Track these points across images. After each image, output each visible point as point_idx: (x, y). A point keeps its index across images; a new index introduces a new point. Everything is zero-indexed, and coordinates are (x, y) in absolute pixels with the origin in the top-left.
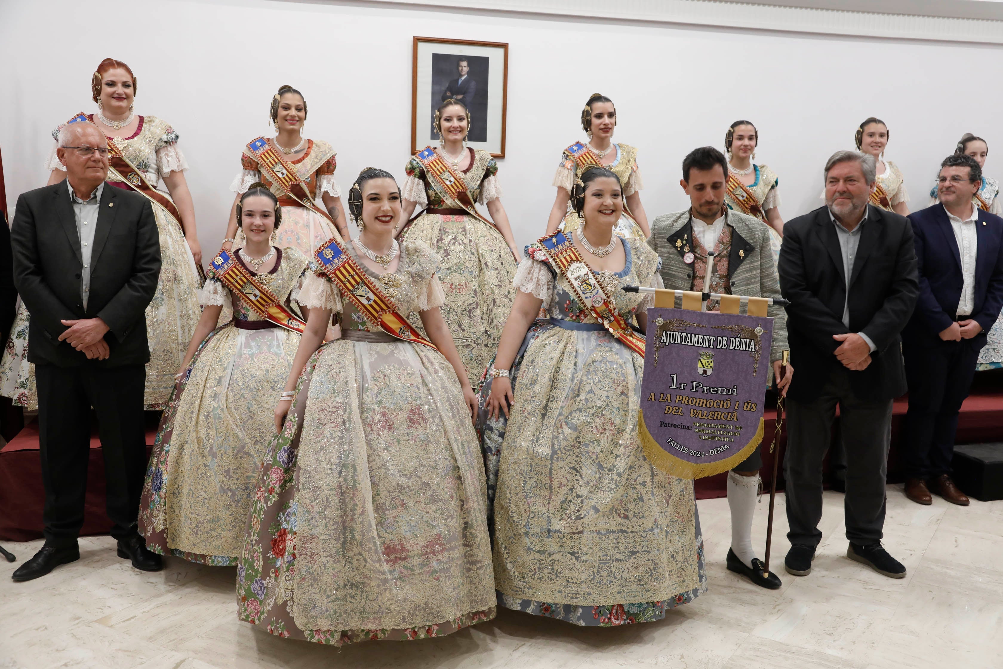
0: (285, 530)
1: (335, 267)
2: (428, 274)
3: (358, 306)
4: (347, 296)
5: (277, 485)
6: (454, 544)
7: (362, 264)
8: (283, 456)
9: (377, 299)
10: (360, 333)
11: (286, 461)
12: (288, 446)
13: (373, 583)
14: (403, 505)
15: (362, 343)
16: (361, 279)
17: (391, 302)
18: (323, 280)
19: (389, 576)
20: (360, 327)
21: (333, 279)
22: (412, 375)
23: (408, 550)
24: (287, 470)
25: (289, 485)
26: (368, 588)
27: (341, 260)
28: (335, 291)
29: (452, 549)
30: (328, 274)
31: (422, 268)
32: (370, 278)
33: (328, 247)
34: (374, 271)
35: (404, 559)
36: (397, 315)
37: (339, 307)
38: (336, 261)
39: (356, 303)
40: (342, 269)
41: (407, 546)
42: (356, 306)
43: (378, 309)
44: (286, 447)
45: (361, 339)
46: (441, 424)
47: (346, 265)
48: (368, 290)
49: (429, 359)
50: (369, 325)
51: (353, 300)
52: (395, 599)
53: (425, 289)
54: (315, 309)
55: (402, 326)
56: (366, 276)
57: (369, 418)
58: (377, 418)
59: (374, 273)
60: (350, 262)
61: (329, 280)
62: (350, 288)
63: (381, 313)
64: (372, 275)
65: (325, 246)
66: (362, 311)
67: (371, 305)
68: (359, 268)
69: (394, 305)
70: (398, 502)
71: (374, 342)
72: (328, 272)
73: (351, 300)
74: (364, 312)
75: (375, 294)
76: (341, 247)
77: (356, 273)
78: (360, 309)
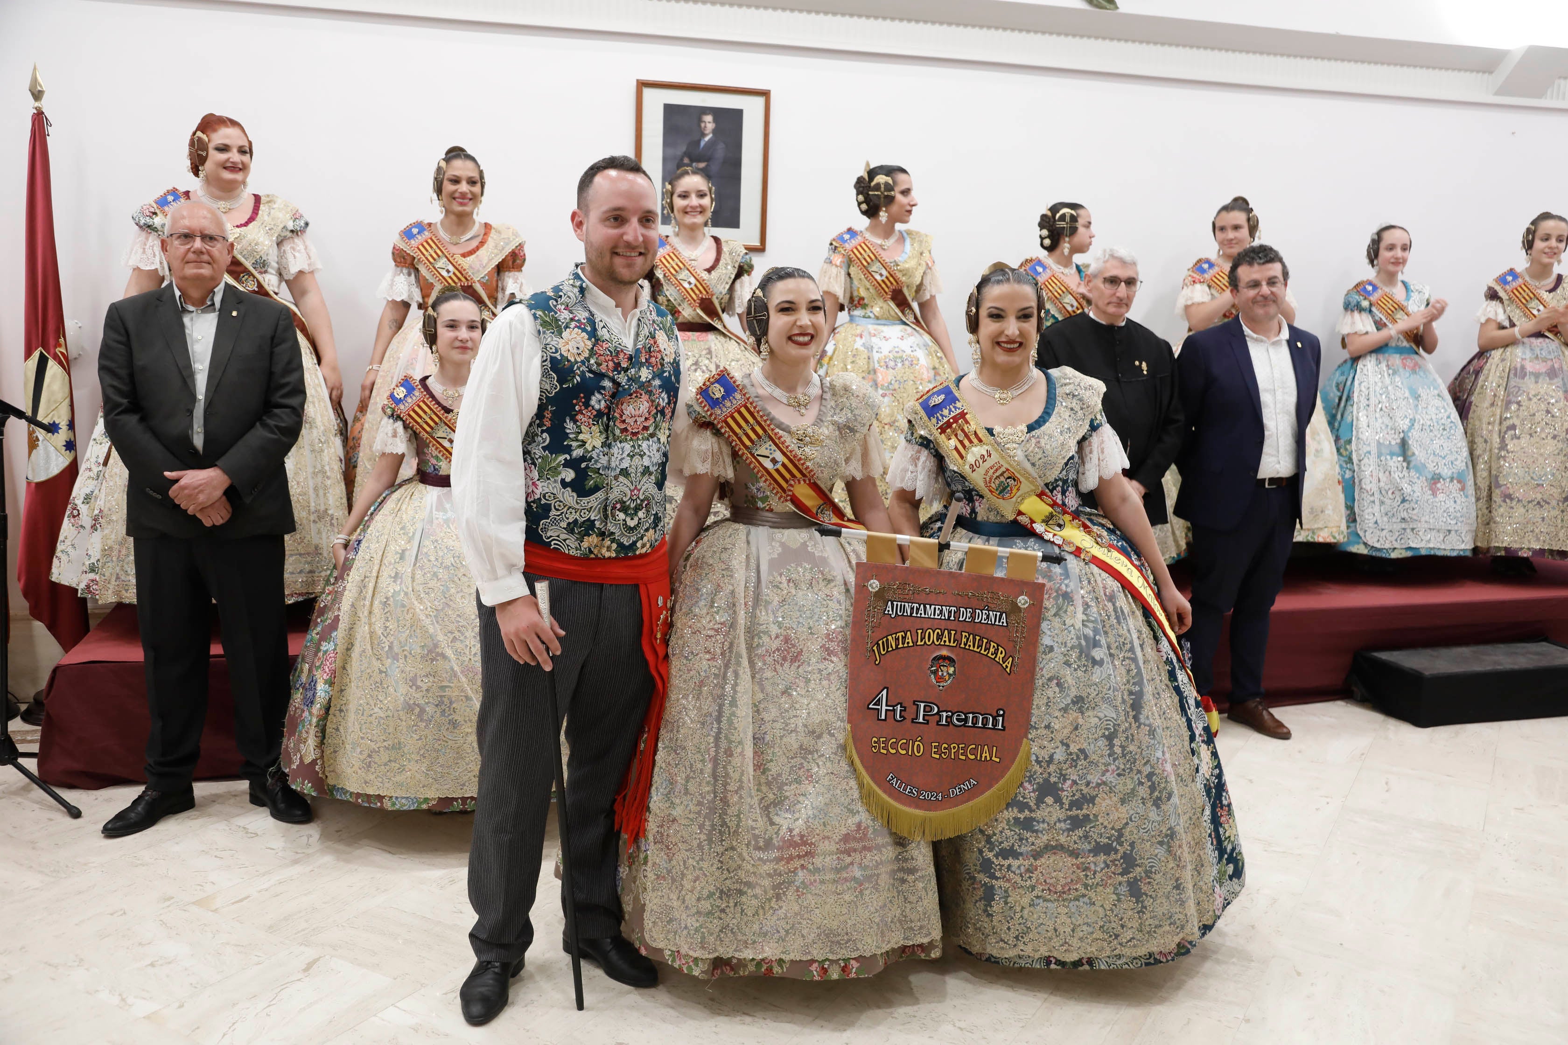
1: (726, 411)
2: (864, 425)
3: (759, 471)
4: (742, 456)
6: (880, 841)
7: (764, 410)
9: (786, 461)
10: (759, 513)
14: (809, 777)
15: (760, 527)
16: (765, 431)
17: (808, 467)
20: (758, 503)
21: (723, 431)
22: (831, 581)
26: (744, 899)
27: (734, 402)
28: (726, 448)
29: (878, 847)
30: (716, 424)
31: (854, 416)
32: (777, 430)
33: (717, 381)
34: (783, 420)
38: (728, 403)
39: (755, 466)
40: (736, 415)
42: (756, 470)
43: (788, 476)
45: (759, 523)
47: (743, 410)
48: (774, 447)
50: (774, 501)
51: (751, 462)
53: (857, 448)
55: (822, 502)
56: (772, 426)
57: (763, 646)
58: (775, 644)
59: (782, 423)
60: (749, 405)
61: (717, 433)
62: (748, 443)
63: (792, 483)
64: (780, 426)
65: (712, 380)
66: (763, 479)
67: (777, 470)
68: (761, 413)
69: (812, 471)
70: (801, 772)
71: (778, 528)
72: (715, 419)
73: (748, 461)
74: (767, 481)
75: (784, 454)
76: (734, 382)
77: (758, 423)
78: (760, 475)
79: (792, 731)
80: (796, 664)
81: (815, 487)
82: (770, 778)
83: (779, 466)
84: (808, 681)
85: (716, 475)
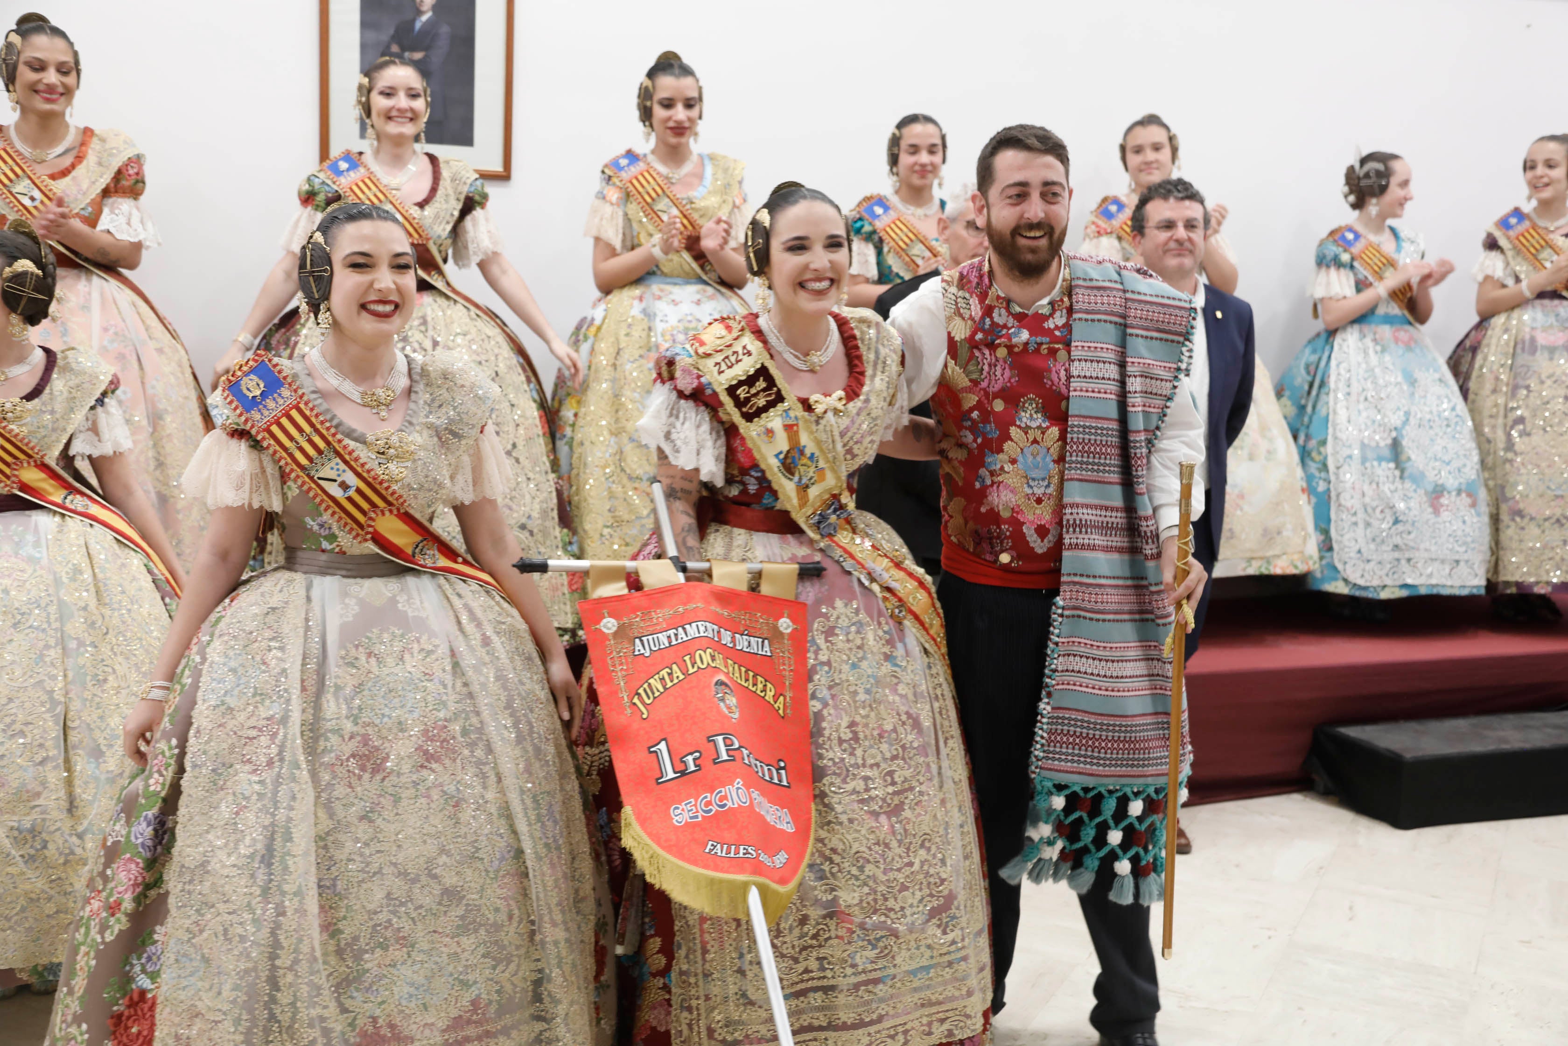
0: (143, 993)
1: (268, 415)
2: (474, 426)
4: (295, 481)
5: (128, 896)
6: (513, 1020)
7: (328, 409)
8: (142, 831)
9: (362, 486)
10: (324, 557)
11: (149, 843)
12: (154, 810)
14: (398, 939)
15: (326, 579)
16: (328, 443)
17: (394, 491)
18: (242, 447)
20: (324, 545)
21: (265, 444)
22: (431, 652)
23: (411, 1039)
24: (150, 863)
25: (153, 894)
27: (281, 401)
28: (269, 467)
29: (505, 1031)
30: (253, 431)
31: (459, 414)
32: (347, 441)
33: (252, 371)
34: (355, 426)
37: (276, 506)
38: (271, 404)
39: (316, 495)
40: (284, 421)
42: (318, 500)
43: (365, 505)
44: (150, 814)
45: (324, 571)
47: (294, 413)
48: (342, 466)
49: (473, 618)
50: (346, 541)
51: (310, 488)
53: (466, 459)
55: (419, 538)
56: (339, 436)
57: (331, 751)
58: (349, 748)
59: (354, 431)
60: (302, 406)
61: (256, 445)
62: (303, 460)
63: (373, 515)
64: (350, 434)
65: (245, 368)
66: (330, 511)
67: (349, 499)
68: (321, 418)
69: (402, 496)
70: (389, 933)
71: (355, 577)
72: (253, 426)
73: (305, 488)
74: (334, 513)
75: (359, 475)
76: (280, 372)
77: (317, 431)
78: (324, 505)
79: (375, 874)
80: (378, 777)
81: (408, 518)
82: (343, 943)
83: (352, 493)
84: (397, 800)
85: (256, 505)
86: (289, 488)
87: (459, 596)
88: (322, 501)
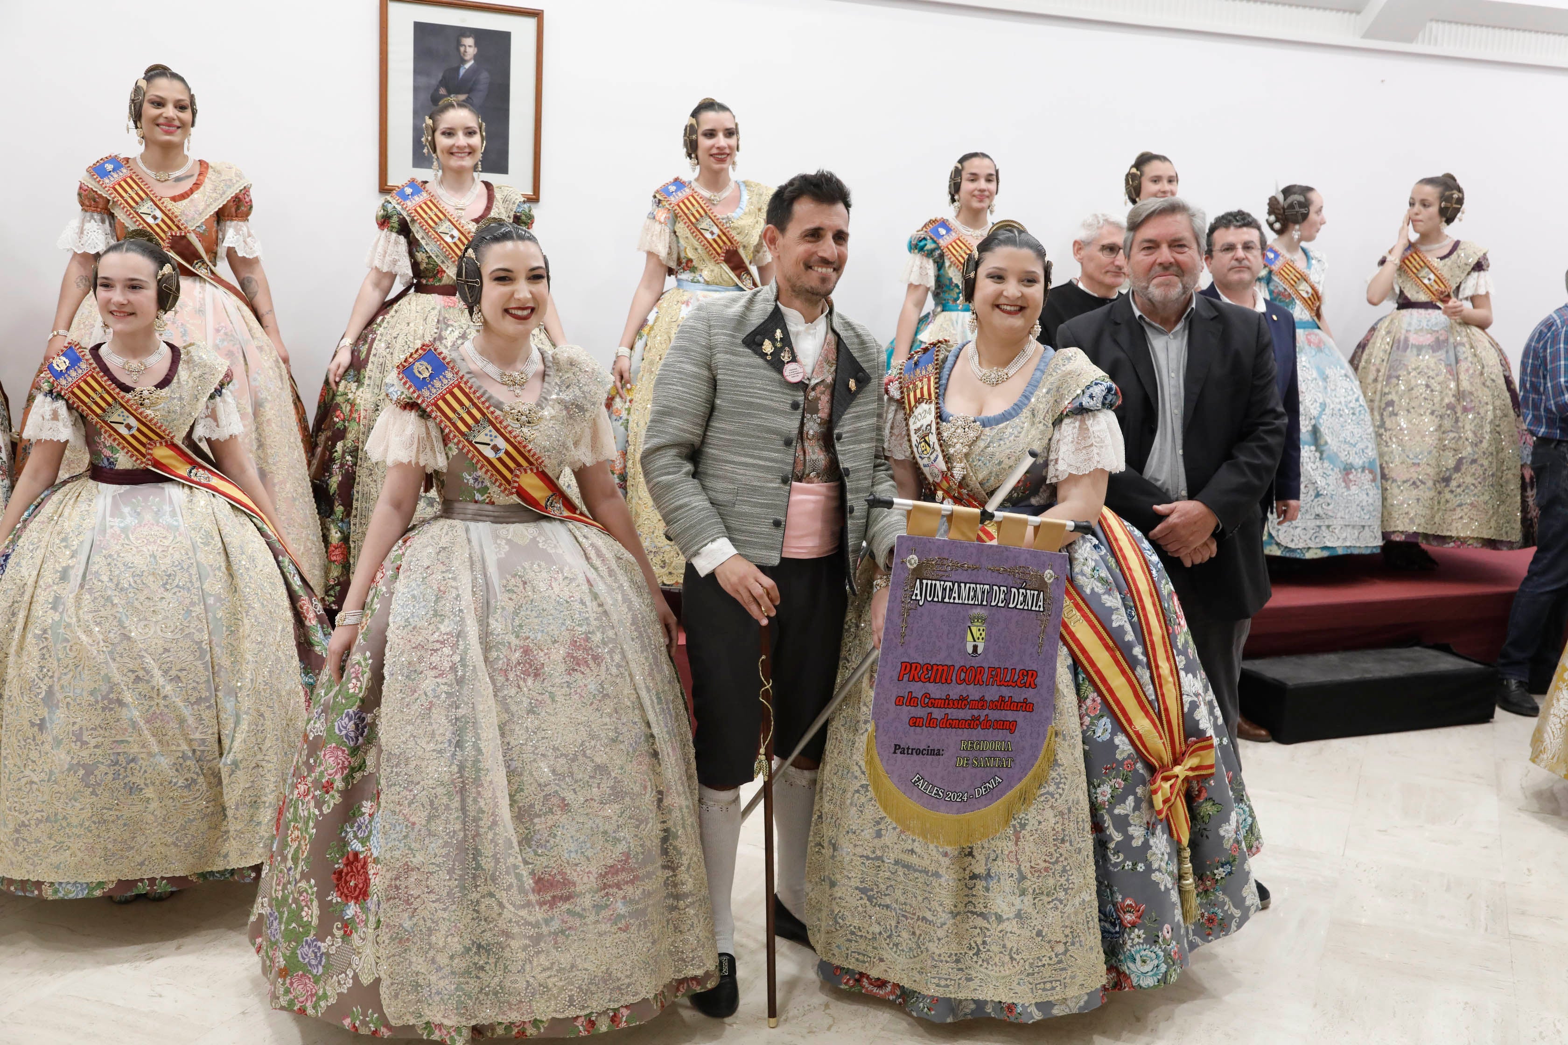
0: (356, 854)
1: (435, 393)
4: (456, 444)
5: (338, 777)
6: (650, 868)
7: (482, 389)
8: (345, 725)
9: (511, 449)
10: (476, 506)
11: (352, 734)
12: (355, 708)
13: (514, 944)
14: (565, 806)
15: (481, 525)
16: (483, 414)
17: (534, 453)
19: (545, 930)
20: (478, 497)
21: (433, 415)
22: (572, 580)
23: (574, 884)
24: (354, 751)
25: (358, 775)
26: (507, 954)
27: (445, 382)
28: (435, 433)
29: (649, 875)
30: (424, 405)
31: (583, 393)
32: (498, 412)
33: (421, 357)
34: (504, 401)
35: (567, 898)
36: (543, 476)
37: (441, 462)
38: (437, 384)
39: (474, 456)
40: (448, 397)
41: (573, 876)
42: (475, 461)
43: (512, 465)
44: (351, 711)
45: (479, 518)
46: (624, 664)
47: (456, 390)
48: (494, 433)
49: (599, 554)
50: (496, 494)
51: (469, 451)
52: (556, 967)
53: (587, 430)
54: (399, 465)
55: (551, 493)
56: (492, 409)
58: (516, 657)
60: (462, 385)
61: (426, 416)
62: (464, 428)
63: (518, 473)
65: (416, 355)
66: (484, 470)
67: (500, 460)
68: (478, 394)
69: (539, 458)
71: (502, 523)
72: (423, 401)
73: (465, 450)
74: (487, 471)
75: (507, 440)
76: (444, 358)
77: (474, 404)
78: (479, 466)
83: (502, 454)
85: (423, 464)
86: (450, 449)
87: (585, 537)
88: (478, 461)
